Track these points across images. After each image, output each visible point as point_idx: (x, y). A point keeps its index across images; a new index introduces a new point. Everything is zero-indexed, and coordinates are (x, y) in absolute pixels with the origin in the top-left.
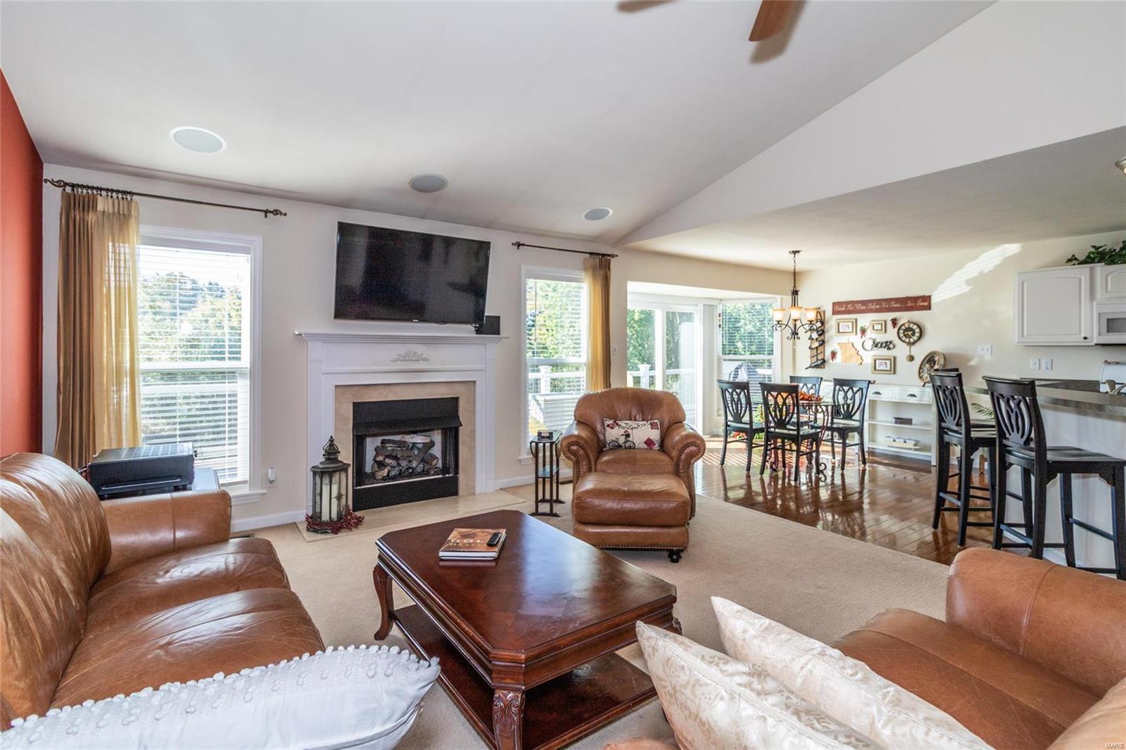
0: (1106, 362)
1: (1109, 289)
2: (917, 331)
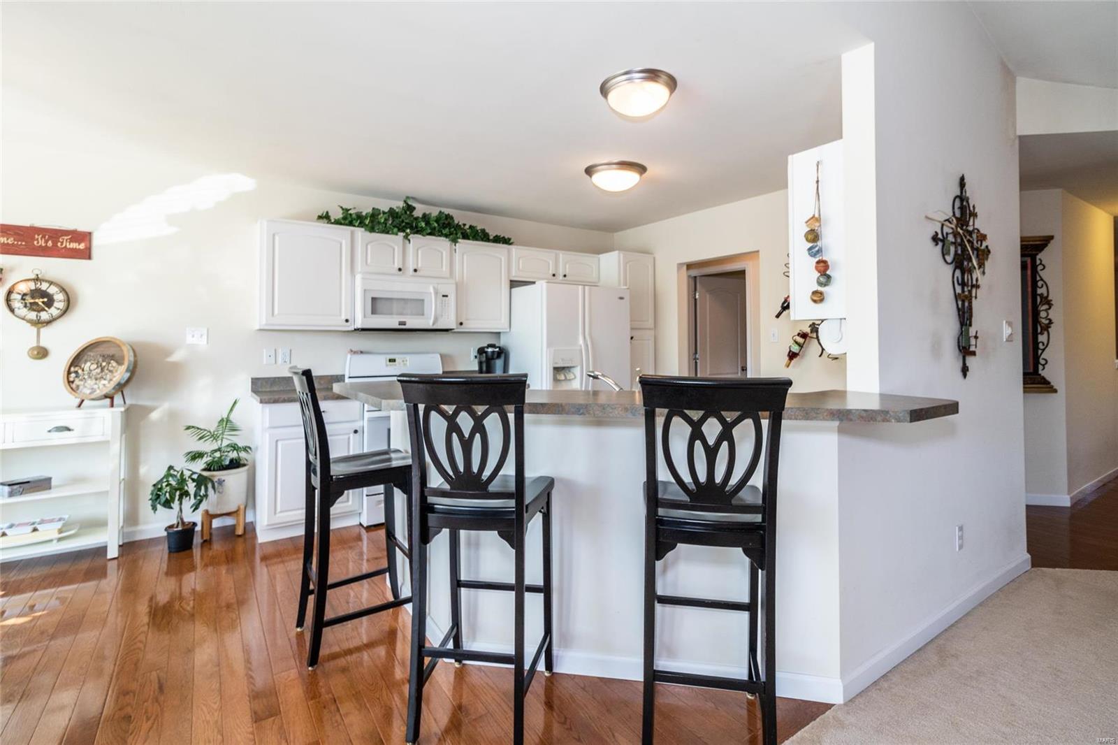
0: (352, 351)
1: (369, 261)
2: (59, 297)
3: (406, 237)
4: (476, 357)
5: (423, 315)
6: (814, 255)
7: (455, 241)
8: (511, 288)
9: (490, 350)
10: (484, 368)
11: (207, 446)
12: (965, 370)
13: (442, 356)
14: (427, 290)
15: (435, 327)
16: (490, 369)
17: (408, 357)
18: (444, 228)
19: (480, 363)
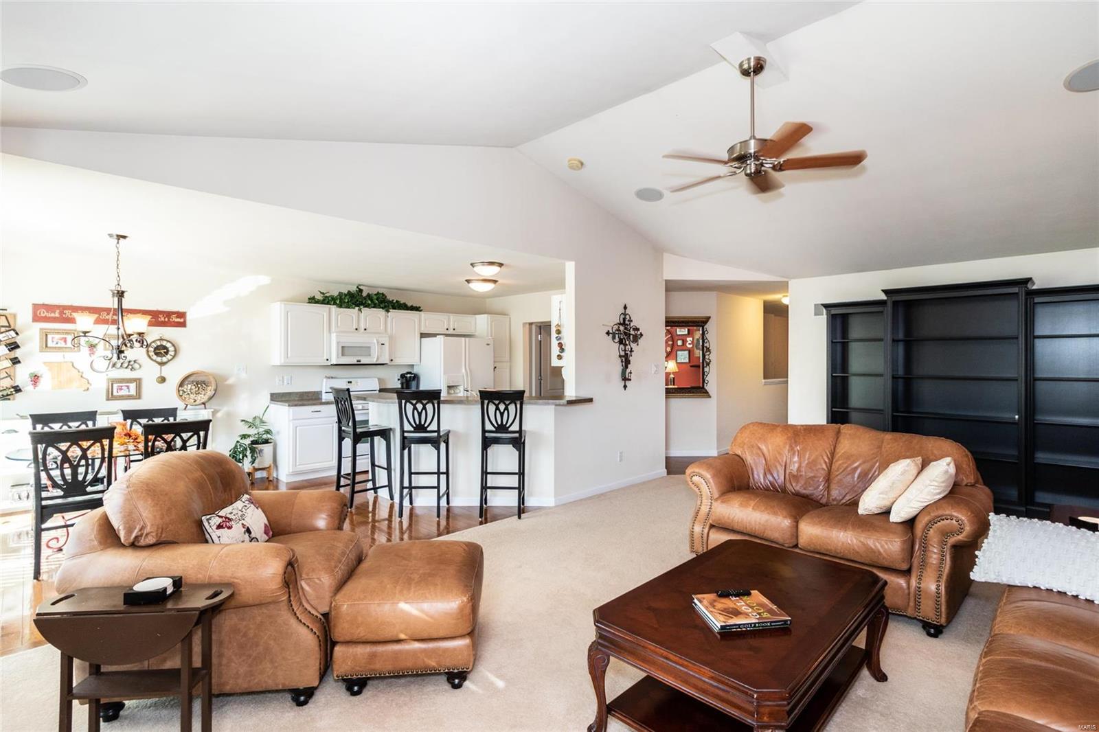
0: (327, 377)
1: (339, 325)
2: (171, 349)
3: (360, 310)
4: (399, 380)
5: (370, 355)
6: (558, 340)
7: (388, 311)
8: (421, 337)
9: (409, 375)
10: (405, 386)
11: (252, 431)
12: (625, 387)
13: (379, 379)
14: (373, 341)
15: (377, 363)
16: (408, 387)
17: (359, 380)
18: (381, 303)
19: (402, 384)
